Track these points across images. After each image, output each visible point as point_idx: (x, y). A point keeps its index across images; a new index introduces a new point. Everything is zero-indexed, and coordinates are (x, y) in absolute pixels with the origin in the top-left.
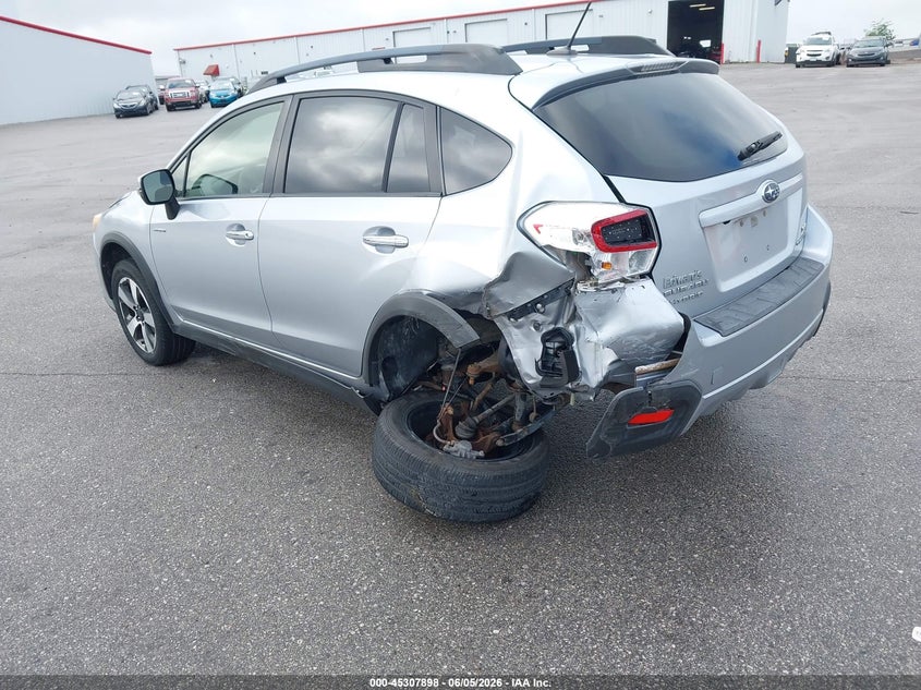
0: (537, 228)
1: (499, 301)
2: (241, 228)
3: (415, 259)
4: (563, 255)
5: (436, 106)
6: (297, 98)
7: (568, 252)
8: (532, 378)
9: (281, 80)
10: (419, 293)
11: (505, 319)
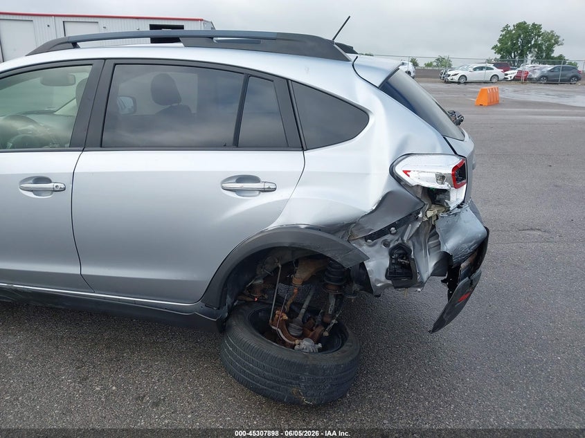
0: (406, 172)
1: (363, 228)
2: (48, 180)
3: (287, 200)
4: (420, 191)
5: (287, 80)
6: (112, 63)
7: (424, 188)
8: (380, 282)
9: (75, 45)
10: (296, 227)
11: (363, 242)
